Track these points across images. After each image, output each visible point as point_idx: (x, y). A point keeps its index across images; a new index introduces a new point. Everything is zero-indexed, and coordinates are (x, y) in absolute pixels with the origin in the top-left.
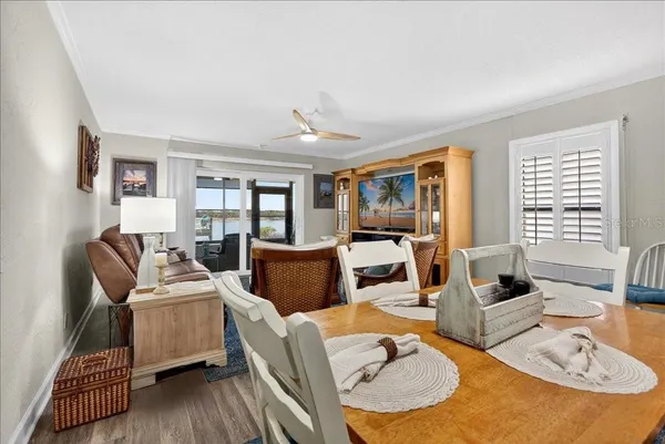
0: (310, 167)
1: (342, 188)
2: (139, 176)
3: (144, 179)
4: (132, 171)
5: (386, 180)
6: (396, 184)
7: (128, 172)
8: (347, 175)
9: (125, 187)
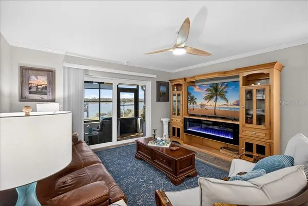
0: (155, 76)
1: (175, 90)
2: (42, 81)
3: (46, 82)
4: (36, 76)
5: (211, 85)
6: (220, 88)
7: (33, 77)
8: (181, 82)
9: (30, 88)
